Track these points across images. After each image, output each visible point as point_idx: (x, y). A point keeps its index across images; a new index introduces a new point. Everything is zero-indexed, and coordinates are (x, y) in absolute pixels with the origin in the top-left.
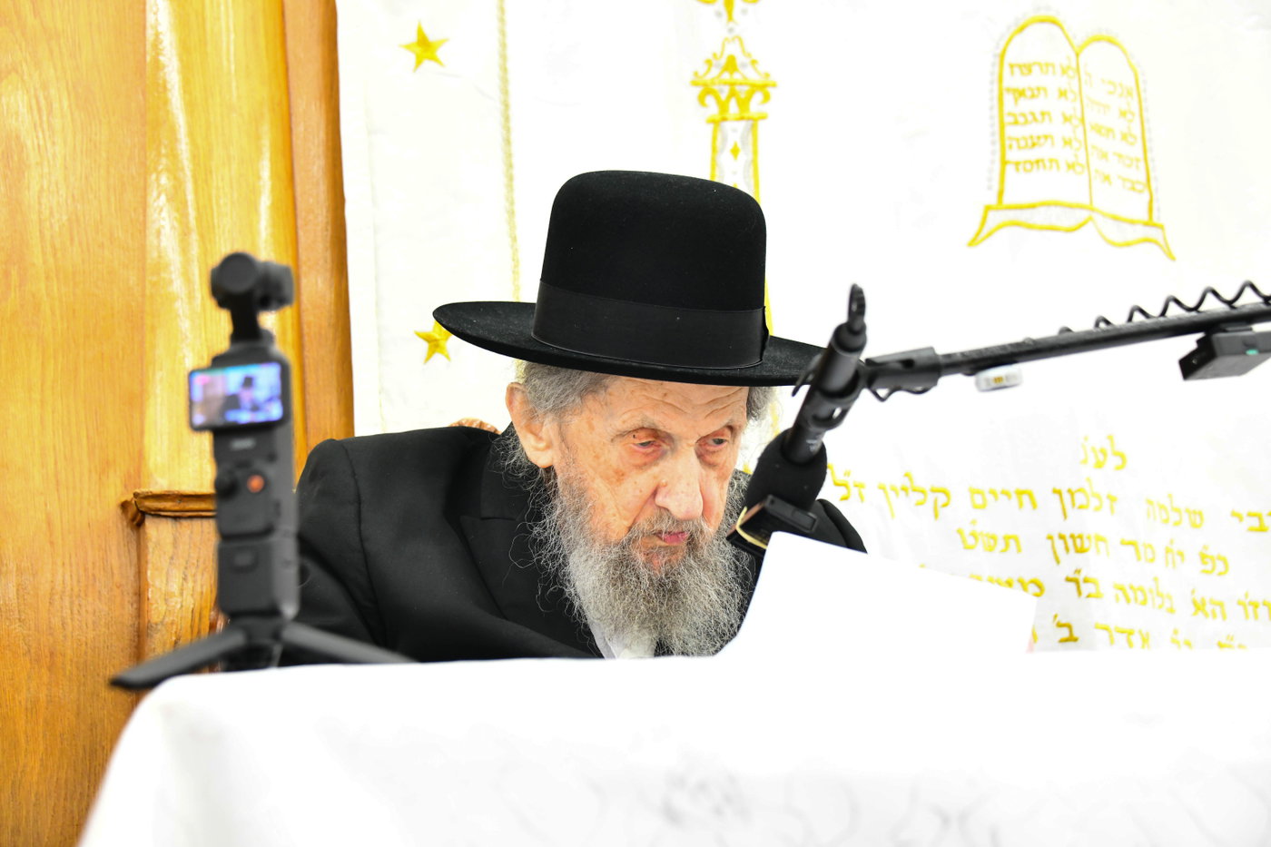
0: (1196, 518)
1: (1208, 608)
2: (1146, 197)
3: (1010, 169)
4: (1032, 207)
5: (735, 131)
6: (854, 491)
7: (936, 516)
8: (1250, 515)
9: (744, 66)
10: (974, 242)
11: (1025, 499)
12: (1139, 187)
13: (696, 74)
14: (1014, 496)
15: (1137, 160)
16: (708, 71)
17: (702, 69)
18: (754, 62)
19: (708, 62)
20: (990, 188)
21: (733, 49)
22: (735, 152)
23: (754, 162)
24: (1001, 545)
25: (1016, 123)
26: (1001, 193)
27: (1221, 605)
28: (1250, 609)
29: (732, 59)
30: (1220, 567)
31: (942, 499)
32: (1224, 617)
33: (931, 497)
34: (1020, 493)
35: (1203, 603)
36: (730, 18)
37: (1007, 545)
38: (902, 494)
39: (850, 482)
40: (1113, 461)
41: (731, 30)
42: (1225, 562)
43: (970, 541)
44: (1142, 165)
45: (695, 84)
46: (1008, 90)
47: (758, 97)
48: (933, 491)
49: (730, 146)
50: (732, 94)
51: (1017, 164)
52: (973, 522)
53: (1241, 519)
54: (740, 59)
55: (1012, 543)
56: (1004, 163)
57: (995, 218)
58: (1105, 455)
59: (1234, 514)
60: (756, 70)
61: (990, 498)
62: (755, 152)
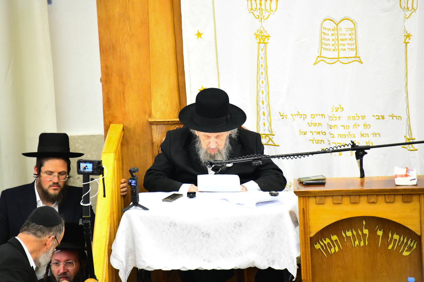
0: (363, 117)
1: (365, 135)
2: (355, 51)
3: (322, 49)
4: (326, 58)
5: (262, 46)
6: (285, 117)
7: (304, 120)
8: (377, 116)
9: (264, 32)
10: (315, 64)
11: (323, 116)
12: (354, 49)
13: (255, 33)
14: (321, 116)
15: (354, 44)
16: (257, 33)
17: (256, 32)
18: (266, 32)
19: (257, 31)
20: (319, 52)
21: (262, 29)
22: (262, 50)
23: (266, 52)
24: (318, 125)
25: (324, 40)
26: (321, 54)
27: (368, 135)
28: (375, 135)
29: (261, 31)
30: (369, 127)
31: (305, 116)
32: (368, 137)
33: (303, 116)
34: (322, 115)
35: (363, 134)
36: (261, 22)
37: (319, 125)
38: (297, 116)
39: (284, 115)
40: (340, 110)
41: (261, 25)
42: (370, 126)
43: (310, 125)
44: (355, 45)
45: (255, 35)
46: (323, 32)
47: (267, 39)
48: (303, 115)
49: (261, 48)
50: (262, 38)
51: (324, 48)
52: (311, 121)
53: (375, 117)
54: (263, 31)
55: (320, 125)
56: (322, 48)
57: (319, 59)
58: (338, 108)
59: (373, 116)
60: (266, 33)
61: (316, 116)
62: (266, 50)
